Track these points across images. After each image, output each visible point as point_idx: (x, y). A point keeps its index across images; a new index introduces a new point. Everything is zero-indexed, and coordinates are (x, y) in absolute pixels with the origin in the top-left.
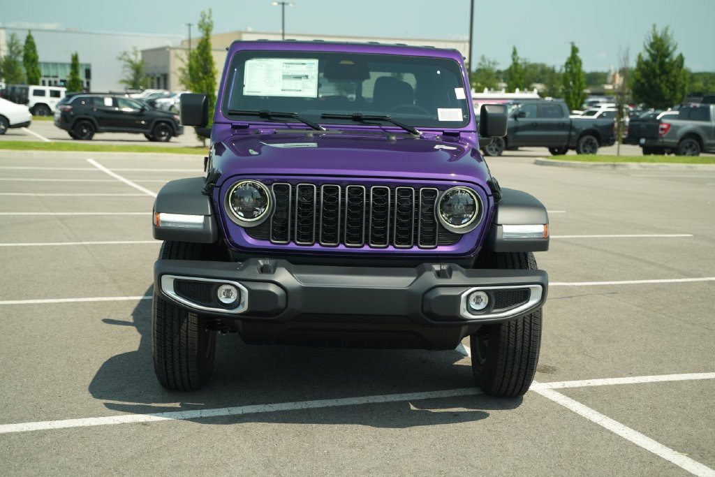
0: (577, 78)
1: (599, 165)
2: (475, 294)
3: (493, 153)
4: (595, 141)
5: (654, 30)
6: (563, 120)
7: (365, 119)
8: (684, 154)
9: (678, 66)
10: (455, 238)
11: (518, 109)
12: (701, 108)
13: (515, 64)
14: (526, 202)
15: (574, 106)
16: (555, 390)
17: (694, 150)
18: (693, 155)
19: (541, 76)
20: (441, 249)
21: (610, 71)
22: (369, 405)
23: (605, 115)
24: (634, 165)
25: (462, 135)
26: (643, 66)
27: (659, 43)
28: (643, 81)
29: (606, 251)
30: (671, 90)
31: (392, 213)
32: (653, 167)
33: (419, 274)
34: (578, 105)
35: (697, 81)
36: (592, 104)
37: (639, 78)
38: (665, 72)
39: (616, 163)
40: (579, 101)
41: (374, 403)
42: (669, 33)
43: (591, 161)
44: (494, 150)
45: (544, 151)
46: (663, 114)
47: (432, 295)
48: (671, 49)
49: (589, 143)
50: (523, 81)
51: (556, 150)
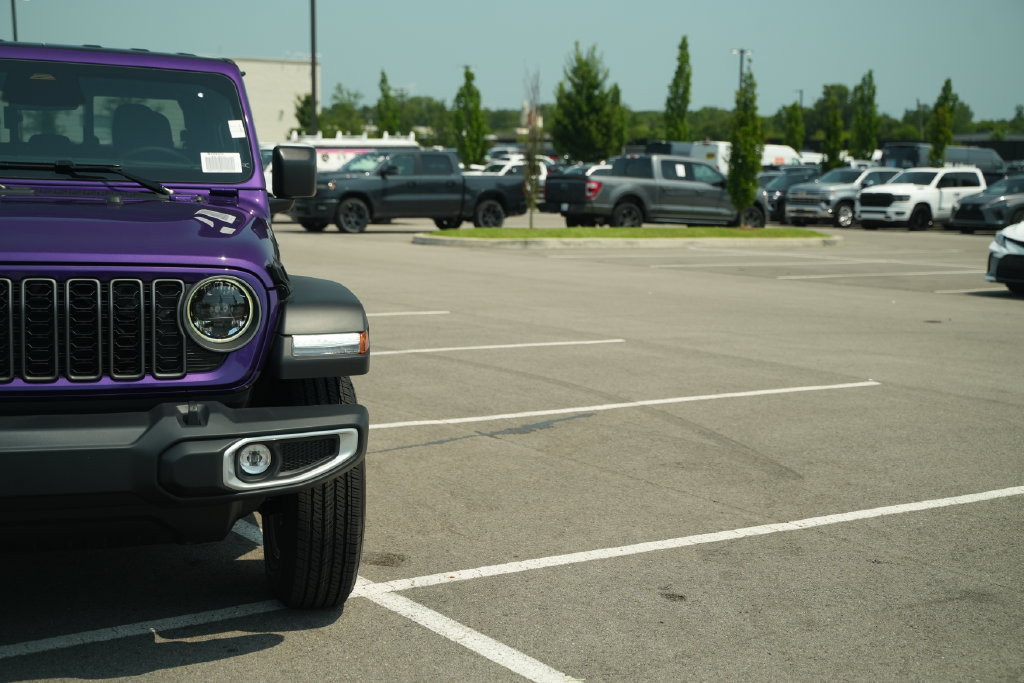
0: (474, 117)
1: (505, 243)
2: (251, 448)
3: (352, 228)
4: (499, 208)
5: (577, 49)
6: (453, 177)
7: (78, 170)
8: (622, 225)
9: (613, 102)
10: (214, 359)
11: (386, 162)
12: (640, 159)
13: (386, 96)
14: (335, 299)
15: (471, 158)
16: (399, 592)
17: (634, 219)
18: (633, 226)
19: (427, 116)
20: (193, 378)
21: (523, 109)
22: (84, 646)
23: (515, 171)
24: (552, 242)
25: (242, 194)
26: (565, 101)
27: (585, 68)
28: (566, 121)
29: (500, 369)
30: (604, 135)
31: (106, 322)
32: (580, 244)
33: (153, 422)
34: (478, 157)
35: (641, 123)
36: (497, 155)
37: (560, 117)
38: (596, 110)
39: (529, 239)
40: (479, 151)
41: (93, 643)
42: (597, 54)
43: (492, 237)
44: (353, 224)
45: (428, 224)
46: (594, 168)
47: (174, 456)
48: (600, 77)
49: (490, 210)
50: (398, 122)
51: (445, 223)
